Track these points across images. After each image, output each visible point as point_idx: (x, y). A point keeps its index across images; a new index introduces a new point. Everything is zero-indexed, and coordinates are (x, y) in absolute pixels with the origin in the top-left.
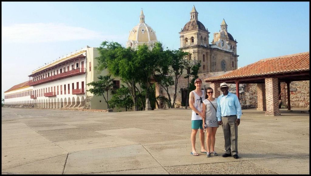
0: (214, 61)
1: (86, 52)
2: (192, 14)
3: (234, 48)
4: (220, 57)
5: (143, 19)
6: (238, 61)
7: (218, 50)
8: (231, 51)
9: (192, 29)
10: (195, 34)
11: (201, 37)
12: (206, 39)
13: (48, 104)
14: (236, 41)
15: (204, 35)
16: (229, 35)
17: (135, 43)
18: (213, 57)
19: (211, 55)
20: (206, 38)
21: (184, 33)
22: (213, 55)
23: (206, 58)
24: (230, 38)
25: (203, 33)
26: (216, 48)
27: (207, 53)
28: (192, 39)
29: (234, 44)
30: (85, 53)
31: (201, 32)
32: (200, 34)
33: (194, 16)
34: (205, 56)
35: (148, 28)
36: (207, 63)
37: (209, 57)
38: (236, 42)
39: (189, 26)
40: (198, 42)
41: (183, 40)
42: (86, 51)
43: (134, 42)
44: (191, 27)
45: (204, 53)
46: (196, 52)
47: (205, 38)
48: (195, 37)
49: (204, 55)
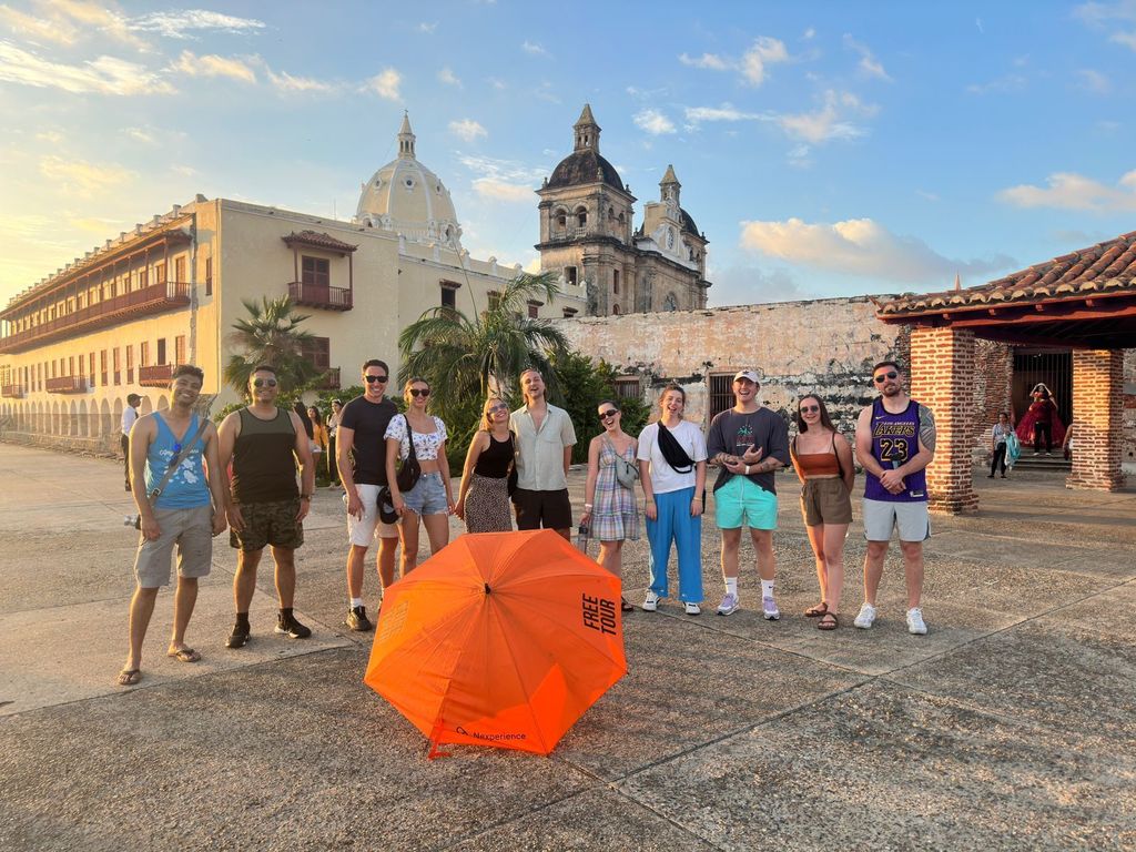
0: (647, 294)
1: (194, 220)
2: (582, 131)
3: (698, 258)
4: (663, 282)
5: (407, 146)
6: (707, 299)
7: (658, 258)
8: (694, 267)
9: (582, 181)
10: (592, 196)
11: (611, 210)
12: (624, 219)
13: (60, 418)
14: (703, 238)
15: (617, 203)
16: (685, 217)
17: (384, 221)
18: (645, 281)
19: (636, 275)
20: (625, 217)
21: (554, 194)
22: (643, 273)
23: (621, 282)
24: (688, 226)
25: (616, 198)
26: (655, 252)
27: (625, 265)
28: (582, 215)
29: (699, 245)
30: (190, 222)
31: (608, 193)
32: (607, 199)
33: (586, 137)
34: (621, 274)
35: (425, 175)
36: (626, 298)
37: (631, 278)
38: (704, 241)
39: (570, 172)
40: (600, 225)
41: (550, 217)
42: (194, 216)
43: (378, 217)
44: (576, 173)
45: (618, 267)
46: (593, 260)
47: (621, 215)
48: (591, 209)
49: (616, 272)
